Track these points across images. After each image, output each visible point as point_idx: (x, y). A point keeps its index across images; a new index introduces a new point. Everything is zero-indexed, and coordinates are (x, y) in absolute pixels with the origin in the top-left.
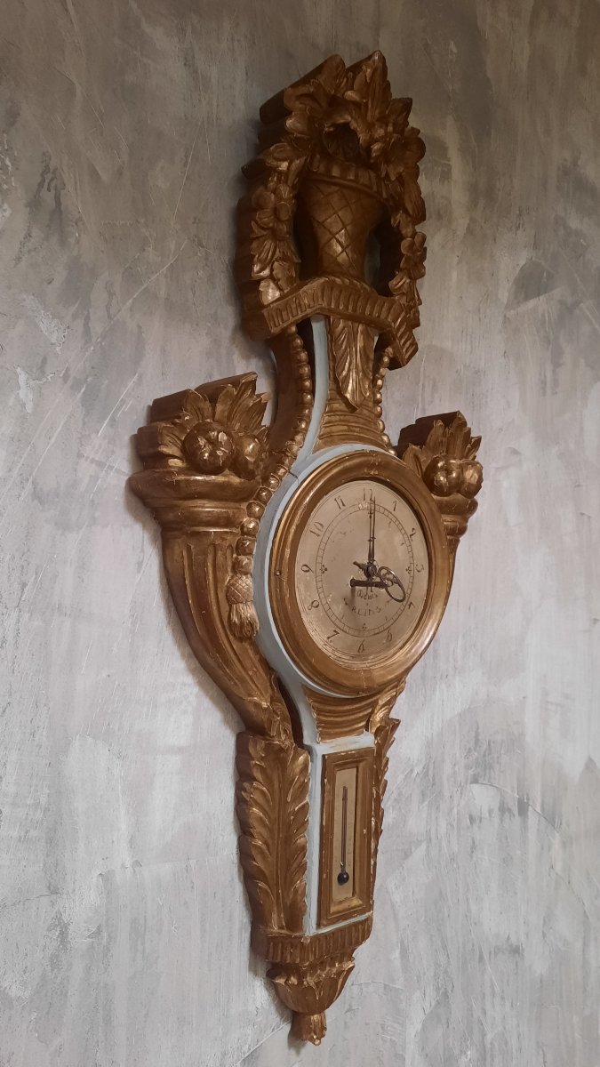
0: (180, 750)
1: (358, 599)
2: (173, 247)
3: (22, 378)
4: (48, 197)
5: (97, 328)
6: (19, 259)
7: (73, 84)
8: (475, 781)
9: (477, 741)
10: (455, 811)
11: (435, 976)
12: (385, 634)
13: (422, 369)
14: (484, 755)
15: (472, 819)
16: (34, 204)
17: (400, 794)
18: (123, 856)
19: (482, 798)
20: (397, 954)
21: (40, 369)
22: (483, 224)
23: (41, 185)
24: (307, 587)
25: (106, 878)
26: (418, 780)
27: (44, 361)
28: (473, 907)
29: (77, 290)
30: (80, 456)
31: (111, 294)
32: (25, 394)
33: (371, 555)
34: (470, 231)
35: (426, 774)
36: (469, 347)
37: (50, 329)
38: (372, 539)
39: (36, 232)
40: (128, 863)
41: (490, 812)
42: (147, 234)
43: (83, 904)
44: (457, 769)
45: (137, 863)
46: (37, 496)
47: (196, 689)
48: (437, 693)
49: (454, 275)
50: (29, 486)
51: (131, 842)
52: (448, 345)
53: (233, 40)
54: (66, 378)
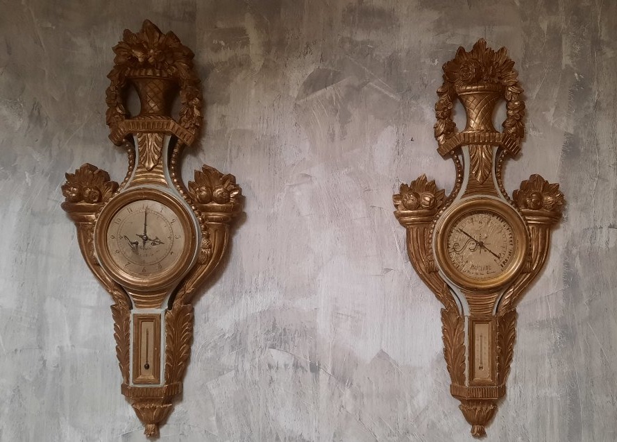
0: (91, 307)
1: (139, 249)
2: (86, 117)
3: (27, 175)
4: (36, 112)
5: (55, 153)
6: (25, 136)
7: (44, 71)
8: (273, 347)
9: (274, 327)
10: (257, 360)
11: (241, 436)
12: (157, 265)
13: (229, 142)
14: (281, 335)
15: (270, 366)
16: (31, 116)
17: (216, 344)
18: (67, 343)
19: (278, 356)
20: (214, 418)
21: (33, 171)
22: (275, 60)
23: (33, 109)
24: (114, 245)
25: (61, 348)
26: (229, 340)
27: (35, 168)
28: (272, 412)
29: (47, 141)
30: (48, 199)
31: (60, 141)
32: (28, 180)
33: (145, 231)
34: (265, 66)
35: (235, 338)
36: (265, 125)
37: (37, 157)
38: (145, 225)
39: (32, 126)
40: (70, 345)
41: (286, 366)
42: (74, 115)
43: (52, 355)
44: (258, 339)
45: (73, 346)
46: (33, 214)
47: (98, 285)
48: (243, 300)
49: (253, 92)
50: (30, 211)
51: (71, 337)
52: (249, 127)
53: (113, 28)
54: (43, 172)
